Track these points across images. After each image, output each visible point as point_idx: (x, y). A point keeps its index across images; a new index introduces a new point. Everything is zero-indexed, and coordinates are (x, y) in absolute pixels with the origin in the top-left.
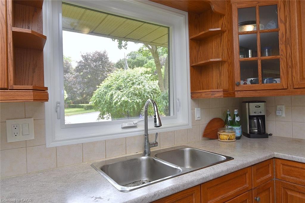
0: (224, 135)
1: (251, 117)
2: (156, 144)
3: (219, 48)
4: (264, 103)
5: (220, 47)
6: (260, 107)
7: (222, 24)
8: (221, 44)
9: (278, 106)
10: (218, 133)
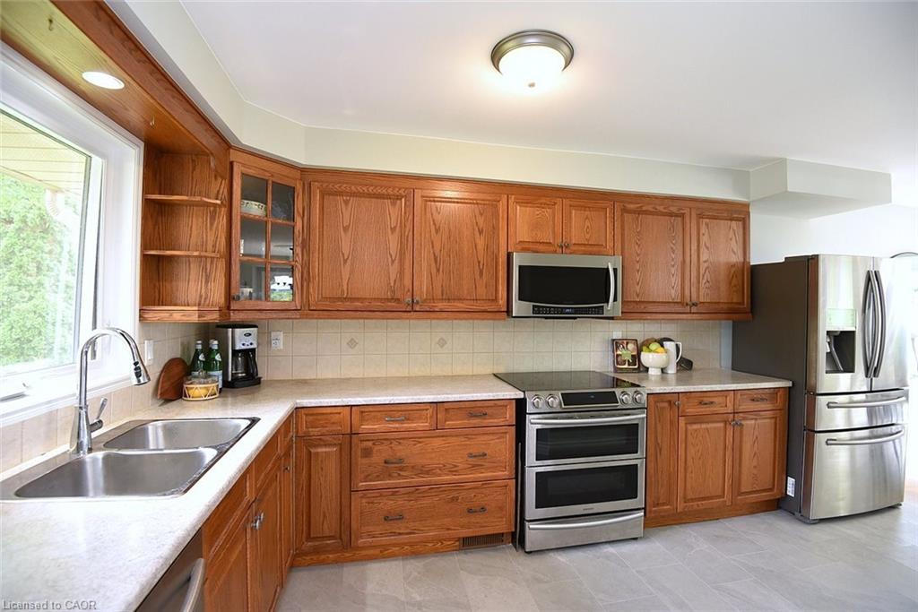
0: (197, 389)
1: (235, 353)
2: (100, 424)
3: (207, 232)
4: (256, 329)
5: (211, 229)
6: (250, 335)
7: (218, 191)
8: (212, 224)
9: (273, 334)
10: (185, 386)
